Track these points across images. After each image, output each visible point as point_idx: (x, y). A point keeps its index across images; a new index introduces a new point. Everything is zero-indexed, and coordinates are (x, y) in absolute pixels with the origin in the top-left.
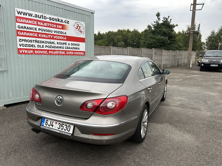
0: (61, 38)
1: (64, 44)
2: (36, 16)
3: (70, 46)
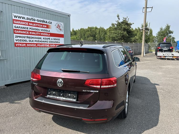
0: (46, 34)
1: (48, 39)
2: (28, 19)
3: (53, 40)
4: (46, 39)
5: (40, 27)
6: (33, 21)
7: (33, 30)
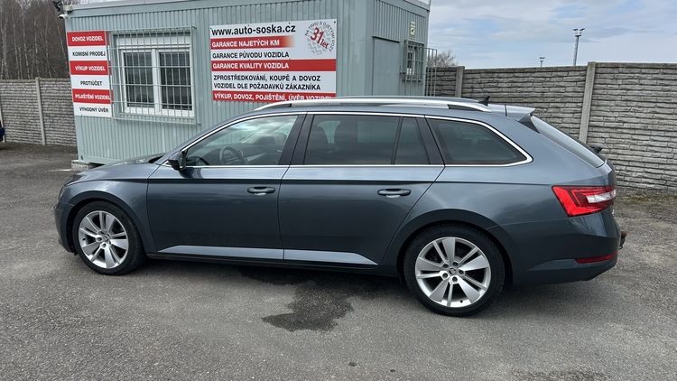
0: (278, 65)
1: (283, 78)
2: (237, 31)
3: (297, 83)
4: (277, 78)
5: (264, 47)
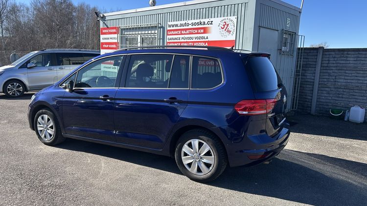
0: (202, 44)
5: (195, 34)
6: (187, 27)
7: (185, 41)
